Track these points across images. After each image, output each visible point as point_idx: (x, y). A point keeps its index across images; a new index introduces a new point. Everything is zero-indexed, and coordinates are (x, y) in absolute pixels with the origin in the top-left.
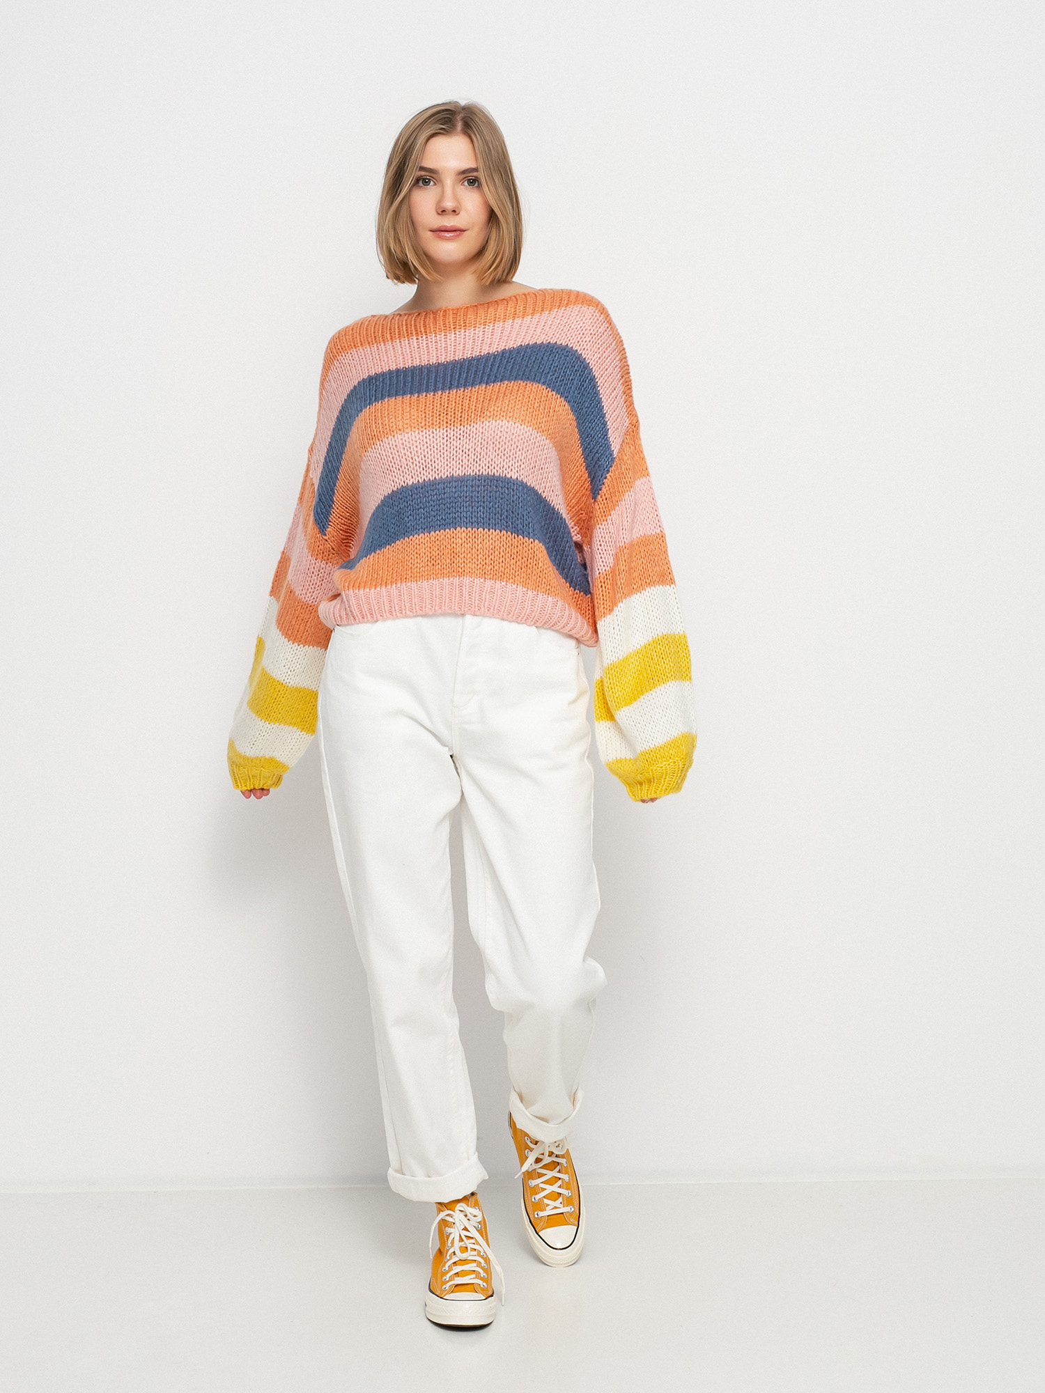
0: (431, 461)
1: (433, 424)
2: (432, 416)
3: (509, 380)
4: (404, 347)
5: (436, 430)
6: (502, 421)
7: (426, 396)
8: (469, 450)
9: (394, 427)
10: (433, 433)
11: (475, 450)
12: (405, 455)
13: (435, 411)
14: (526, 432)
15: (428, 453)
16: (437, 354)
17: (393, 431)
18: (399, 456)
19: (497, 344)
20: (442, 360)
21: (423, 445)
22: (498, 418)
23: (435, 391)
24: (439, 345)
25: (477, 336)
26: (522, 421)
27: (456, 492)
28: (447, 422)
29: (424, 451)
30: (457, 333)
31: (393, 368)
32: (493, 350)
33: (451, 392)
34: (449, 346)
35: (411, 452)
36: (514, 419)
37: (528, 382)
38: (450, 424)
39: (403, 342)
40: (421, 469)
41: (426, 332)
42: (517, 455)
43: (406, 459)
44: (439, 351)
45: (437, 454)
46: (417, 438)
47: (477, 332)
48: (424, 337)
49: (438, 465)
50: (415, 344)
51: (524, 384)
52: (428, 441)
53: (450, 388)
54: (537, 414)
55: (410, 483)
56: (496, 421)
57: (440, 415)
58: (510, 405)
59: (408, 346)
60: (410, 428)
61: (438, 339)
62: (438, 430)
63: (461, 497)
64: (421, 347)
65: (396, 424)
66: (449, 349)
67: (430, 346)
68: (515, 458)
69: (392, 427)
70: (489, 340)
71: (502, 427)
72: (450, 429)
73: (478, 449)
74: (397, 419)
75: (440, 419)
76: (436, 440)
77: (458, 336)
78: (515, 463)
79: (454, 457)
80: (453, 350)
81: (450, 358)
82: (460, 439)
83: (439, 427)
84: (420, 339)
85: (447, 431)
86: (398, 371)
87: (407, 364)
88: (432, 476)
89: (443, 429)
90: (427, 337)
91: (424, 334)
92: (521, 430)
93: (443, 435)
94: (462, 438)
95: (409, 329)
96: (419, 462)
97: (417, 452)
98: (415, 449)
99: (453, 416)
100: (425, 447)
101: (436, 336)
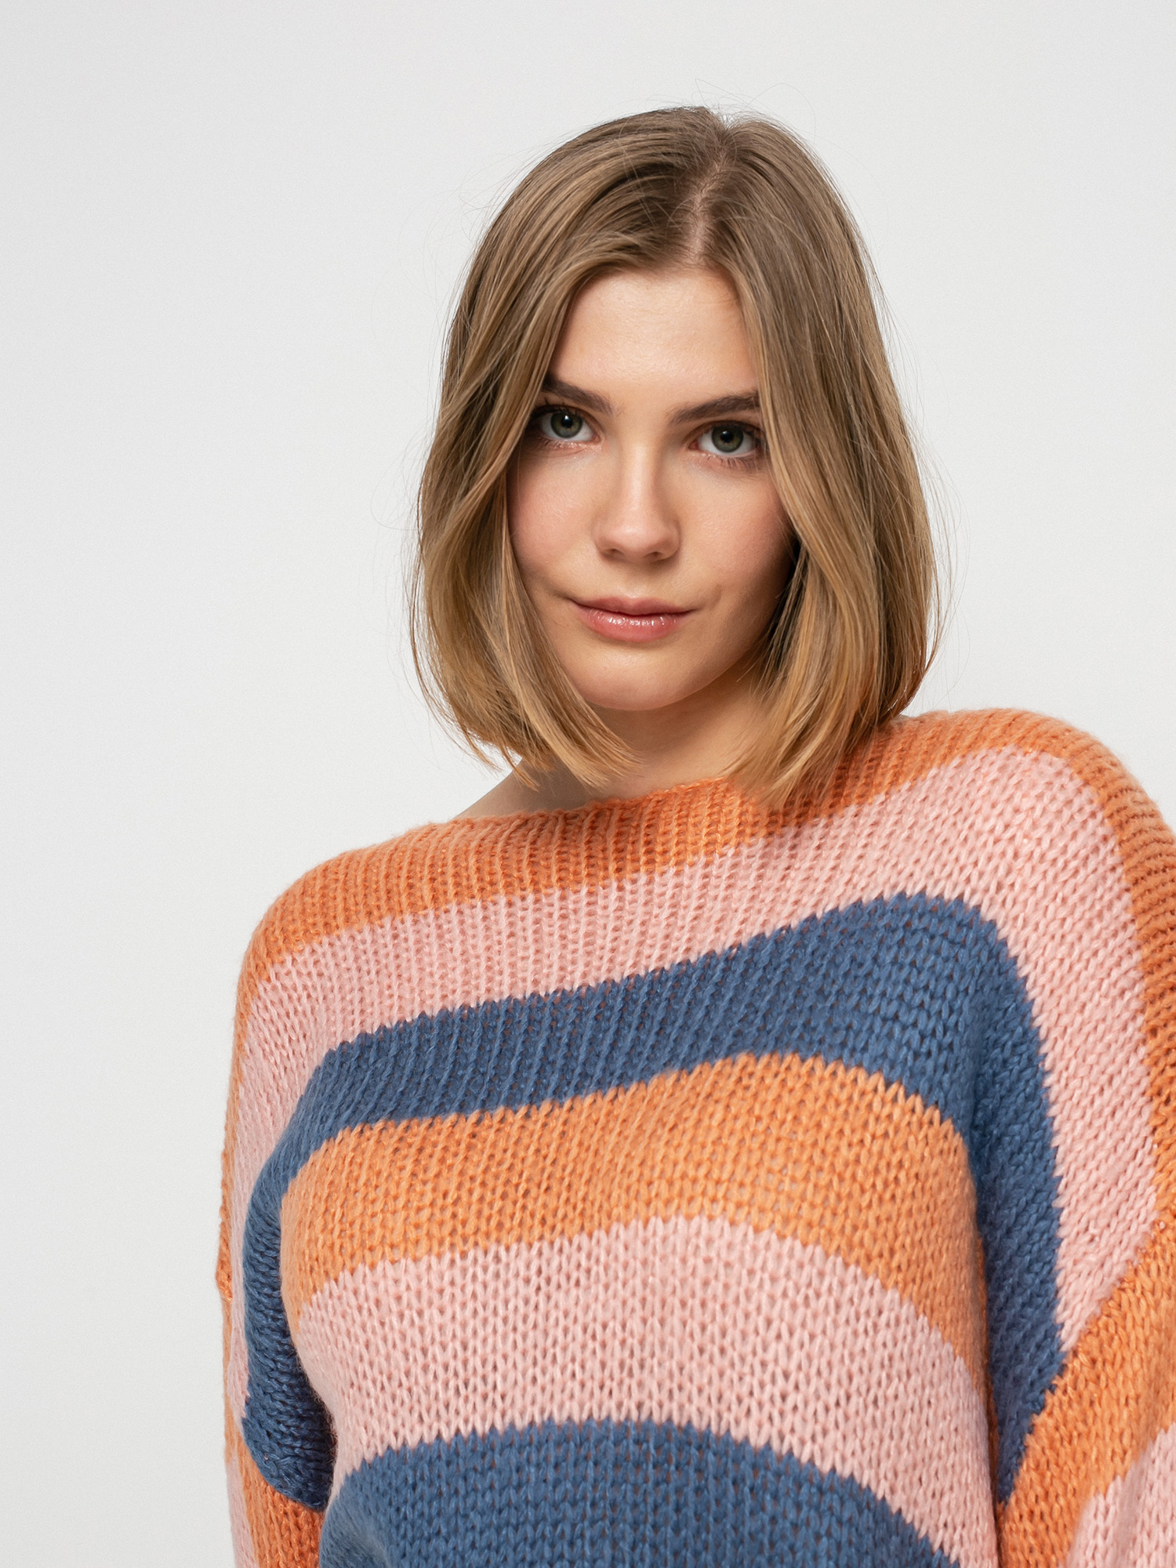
0: (484, 1362)
1: (500, 1225)
2: (504, 1197)
3: (756, 1049)
4: (470, 932)
5: (508, 1249)
6: (711, 1218)
7: (502, 1121)
8: (605, 1326)
9: (378, 1232)
10: (497, 1259)
11: (624, 1326)
12: (404, 1336)
13: (515, 1180)
14: (801, 1266)
15: (475, 1333)
16: (561, 957)
17: (371, 1249)
18: (385, 1340)
19: (740, 916)
20: (575, 981)
21: (464, 1305)
22: (696, 1206)
23: (534, 1099)
24: (572, 927)
25: (685, 892)
26: (786, 1220)
27: (557, 1483)
28: (543, 1221)
29: (464, 1325)
30: (628, 887)
31: (434, 1009)
32: (724, 942)
33: (577, 1106)
34: (600, 932)
35: (422, 1330)
36: (754, 1211)
37: (819, 1064)
38: (553, 1228)
39: (467, 911)
40: (451, 1392)
41: (534, 882)
42: (770, 1356)
43: (406, 1354)
44: (571, 947)
45: (505, 1337)
46: (447, 1279)
47: (686, 882)
48: (531, 898)
49: (505, 1378)
50: (504, 922)
51: (804, 1070)
52: (479, 1289)
53: (578, 1089)
54: (845, 1191)
55: (413, 1441)
56: (689, 1218)
57: (526, 1193)
58: (744, 1159)
59: (481, 926)
60: (424, 1243)
61: (571, 906)
62: (514, 1247)
63: (574, 1504)
64: (520, 934)
65: (383, 1226)
66: (599, 942)
67: (546, 929)
68: (763, 1364)
69: (371, 1232)
70: (719, 905)
71: (709, 1241)
72: (552, 1243)
73: (635, 1324)
74: (391, 1205)
75: (524, 1207)
76: (506, 1284)
77: (628, 897)
78: (762, 1385)
79: (558, 1350)
80: (609, 946)
81: (598, 975)
82: (577, 1283)
83: (519, 1240)
84: (519, 904)
85: (540, 1253)
86: (446, 1017)
87: (474, 994)
88: (484, 1419)
89: (530, 1245)
90: (537, 901)
91: (530, 889)
92: (779, 1257)
93: (528, 1267)
94: (583, 1281)
95: (487, 868)
96: (446, 1368)
97: (441, 1328)
98: (438, 1319)
99: (564, 1196)
100: (469, 1312)
101: (563, 898)
